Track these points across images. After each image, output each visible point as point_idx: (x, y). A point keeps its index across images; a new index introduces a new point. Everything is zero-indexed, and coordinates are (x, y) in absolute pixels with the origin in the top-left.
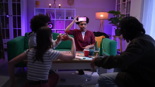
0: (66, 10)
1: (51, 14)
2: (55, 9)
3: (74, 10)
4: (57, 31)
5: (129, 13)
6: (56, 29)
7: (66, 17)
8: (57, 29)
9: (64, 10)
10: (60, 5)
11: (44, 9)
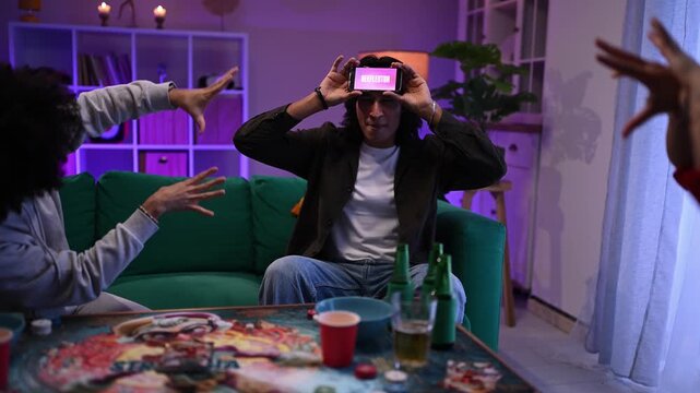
0: (194, 38)
1: (108, 59)
2: (134, 31)
3: (240, 41)
4: (148, 155)
5: (539, 59)
6: (139, 143)
7: (199, 76)
8: (146, 143)
9: (186, 38)
10: (160, 10)
11: (68, 33)
